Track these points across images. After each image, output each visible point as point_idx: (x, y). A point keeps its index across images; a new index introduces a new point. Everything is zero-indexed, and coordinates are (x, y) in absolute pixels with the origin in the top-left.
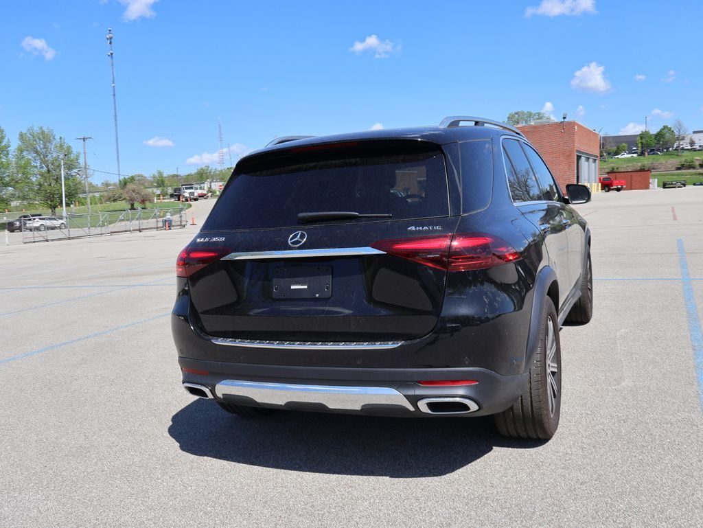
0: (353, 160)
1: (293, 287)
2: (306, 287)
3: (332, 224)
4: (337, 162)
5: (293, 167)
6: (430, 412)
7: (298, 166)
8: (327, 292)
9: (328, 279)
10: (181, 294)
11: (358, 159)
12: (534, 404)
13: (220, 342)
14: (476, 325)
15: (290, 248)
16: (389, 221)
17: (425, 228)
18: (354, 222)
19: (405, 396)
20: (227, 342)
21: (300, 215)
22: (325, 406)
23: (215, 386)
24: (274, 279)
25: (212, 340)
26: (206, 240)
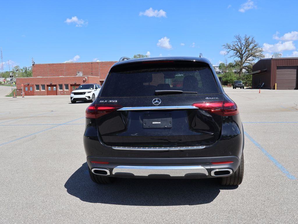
0: (172, 69)
1: (153, 123)
2: (160, 123)
3: (171, 95)
4: (165, 69)
5: (143, 70)
6: (215, 176)
7: (145, 70)
8: (170, 125)
9: (170, 119)
11: (174, 68)
12: (240, 171)
13: (116, 148)
14: (229, 139)
15: (154, 106)
16: (196, 94)
17: (212, 98)
18: (181, 95)
19: (206, 169)
20: (121, 148)
21: (156, 91)
22: (169, 176)
23: (113, 169)
24: (143, 119)
25: (113, 148)
26: (105, 101)
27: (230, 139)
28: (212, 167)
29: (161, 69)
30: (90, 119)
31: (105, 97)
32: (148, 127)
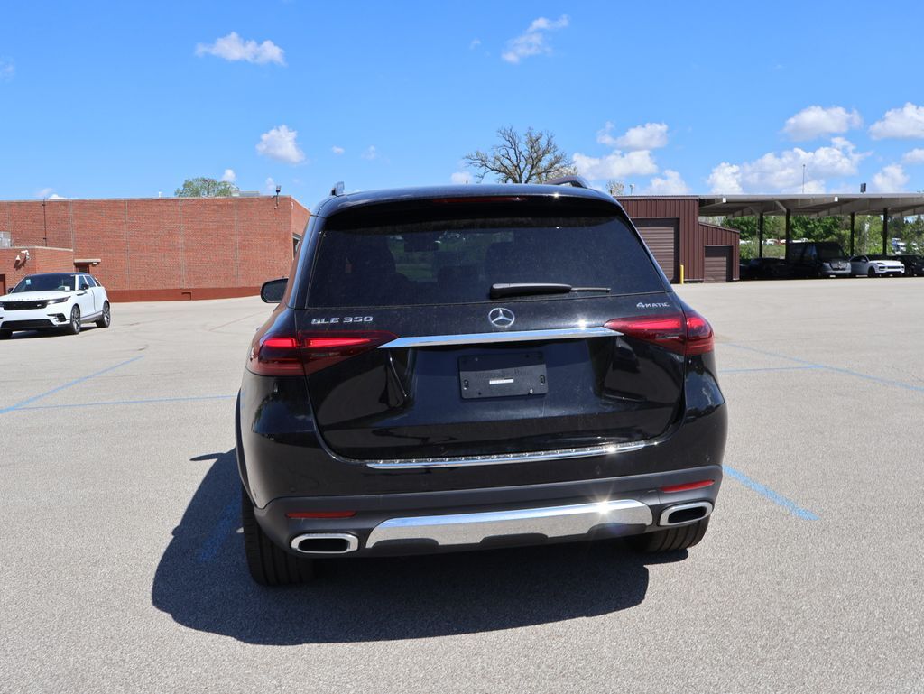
0: (524, 220)
1: (492, 382)
2: (512, 381)
5: (434, 223)
6: (669, 524)
7: (443, 223)
8: (542, 387)
9: (540, 369)
10: (271, 398)
11: (530, 219)
13: (381, 465)
15: (497, 331)
16: (609, 295)
17: (654, 305)
18: (566, 296)
19: (650, 507)
20: (397, 465)
21: (497, 286)
22: (542, 537)
23: (370, 530)
24: (461, 373)
25: (368, 465)
26: (333, 321)
27: (693, 420)
28: (664, 501)
29: (490, 220)
30: (272, 379)
31: (328, 309)
32: (477, 396)
